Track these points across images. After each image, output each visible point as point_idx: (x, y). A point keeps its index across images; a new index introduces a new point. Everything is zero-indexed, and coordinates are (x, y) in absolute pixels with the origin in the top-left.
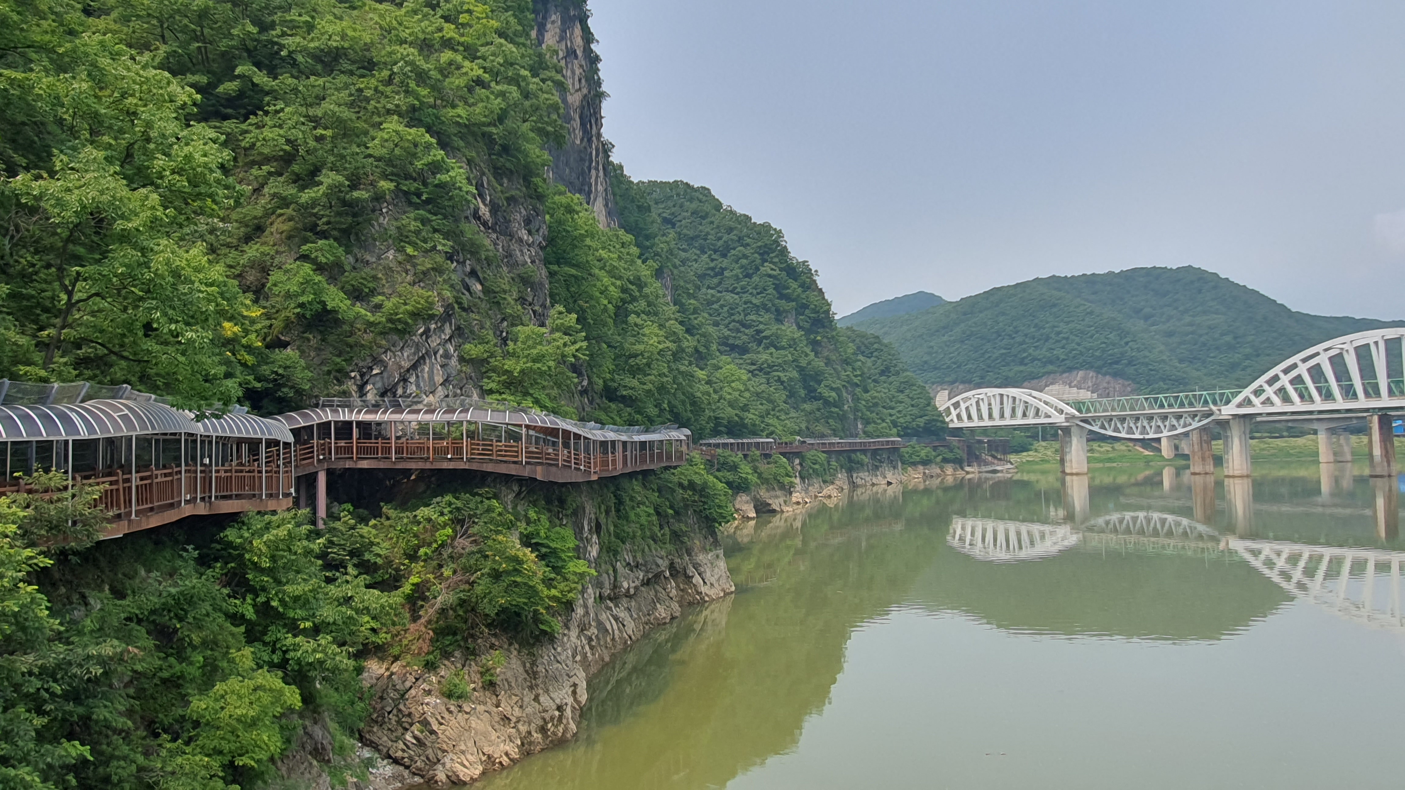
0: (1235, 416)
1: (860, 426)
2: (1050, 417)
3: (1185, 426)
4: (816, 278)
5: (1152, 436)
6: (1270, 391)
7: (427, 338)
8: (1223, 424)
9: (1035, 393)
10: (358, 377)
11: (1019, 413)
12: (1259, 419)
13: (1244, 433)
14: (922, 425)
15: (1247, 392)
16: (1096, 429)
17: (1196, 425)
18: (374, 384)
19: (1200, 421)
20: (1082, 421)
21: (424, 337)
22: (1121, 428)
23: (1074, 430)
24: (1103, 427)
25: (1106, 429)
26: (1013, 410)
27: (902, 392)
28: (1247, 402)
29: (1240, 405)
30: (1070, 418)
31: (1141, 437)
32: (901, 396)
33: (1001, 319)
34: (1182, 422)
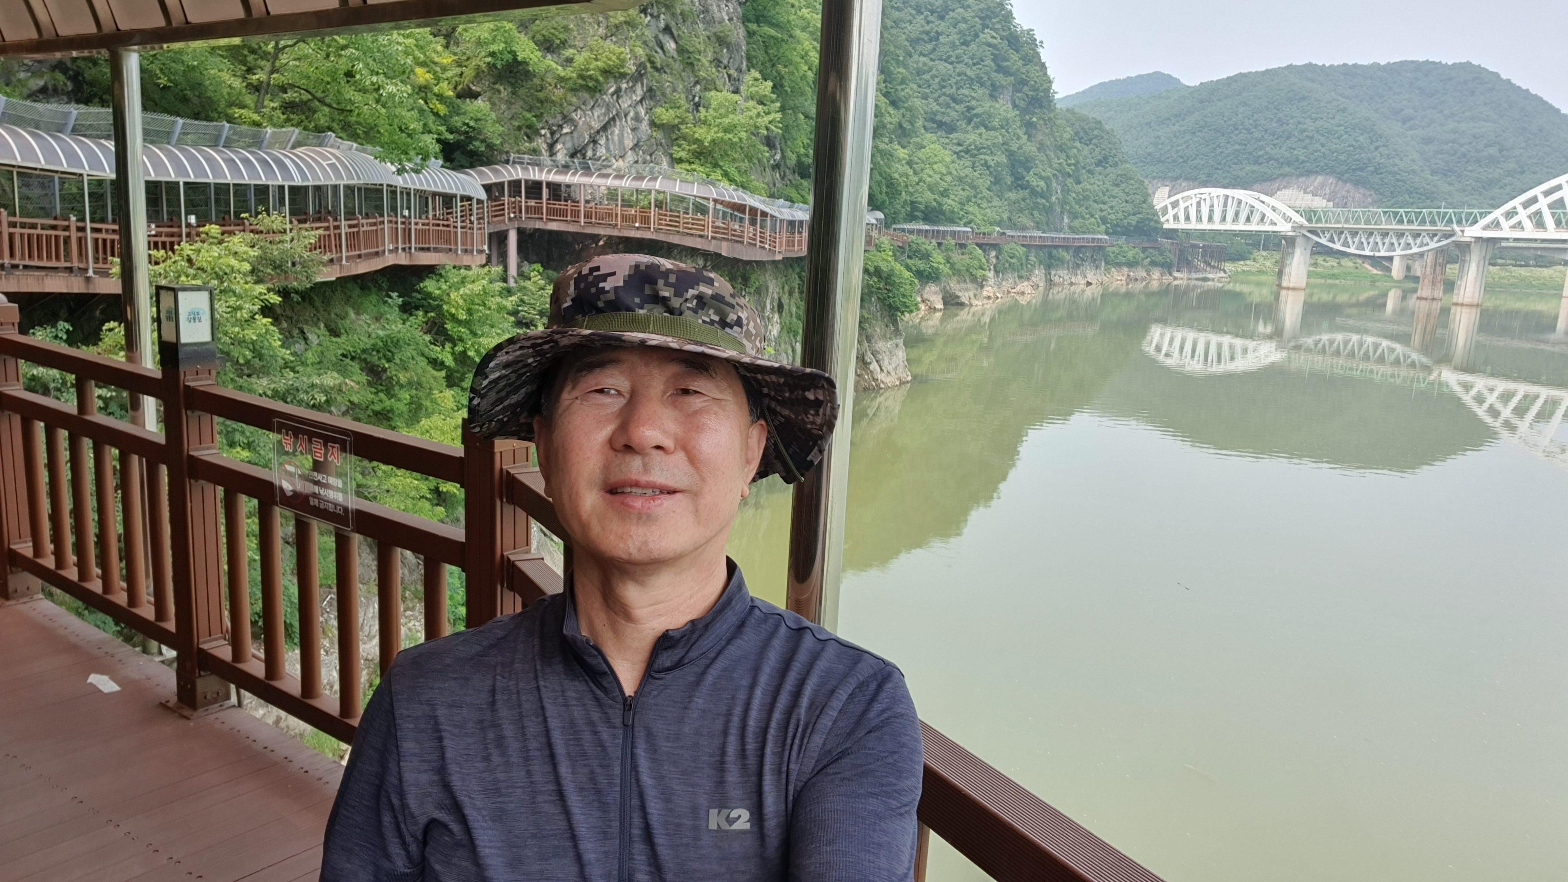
0: (1478, 239)
1: (1066, 220)
2: (1276, 224)
3: (1420, 246)
4: (1040, 50)
5: (1383, 253)
6: (1523, 215)
7: (618, 97)
8: (1464, 248)
9: (1263, 197)
10: (548, 135)
11: (1243, 216)
12: (1504, 244)
13: (1484, 258)
14: (1134, 223)
15: (1497, 214)
16: (1324, 241)
17: (1433, 245)
18: (564, 144)
19: (1439, 241)
20: (1309, 231)
21: (615, 97)
22: (1351, 243)
23: (1300, 241)
24: (1332, 240)
25: (1334, 243)
26: (1237, 214)
27: (1118, 185)
28: (1496, 225)
29: (1486, 228)
30: (1297, 227)
31: (1371, 254)
32: (1116, 190)
33: (1241, 109)
34: (1419, 241)
